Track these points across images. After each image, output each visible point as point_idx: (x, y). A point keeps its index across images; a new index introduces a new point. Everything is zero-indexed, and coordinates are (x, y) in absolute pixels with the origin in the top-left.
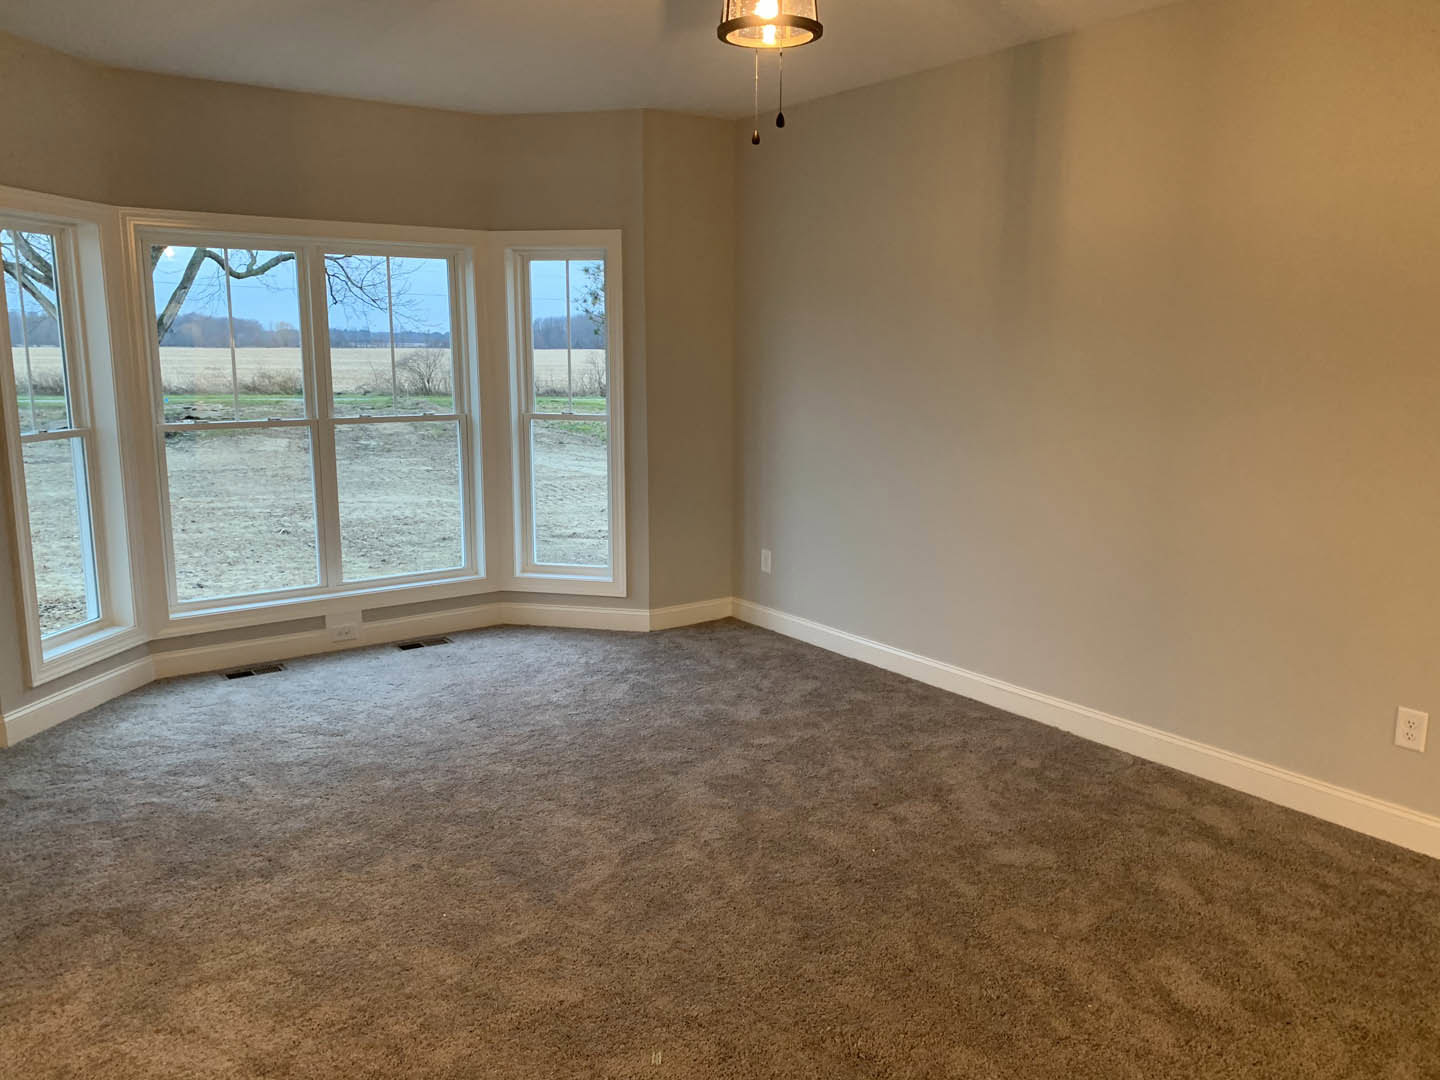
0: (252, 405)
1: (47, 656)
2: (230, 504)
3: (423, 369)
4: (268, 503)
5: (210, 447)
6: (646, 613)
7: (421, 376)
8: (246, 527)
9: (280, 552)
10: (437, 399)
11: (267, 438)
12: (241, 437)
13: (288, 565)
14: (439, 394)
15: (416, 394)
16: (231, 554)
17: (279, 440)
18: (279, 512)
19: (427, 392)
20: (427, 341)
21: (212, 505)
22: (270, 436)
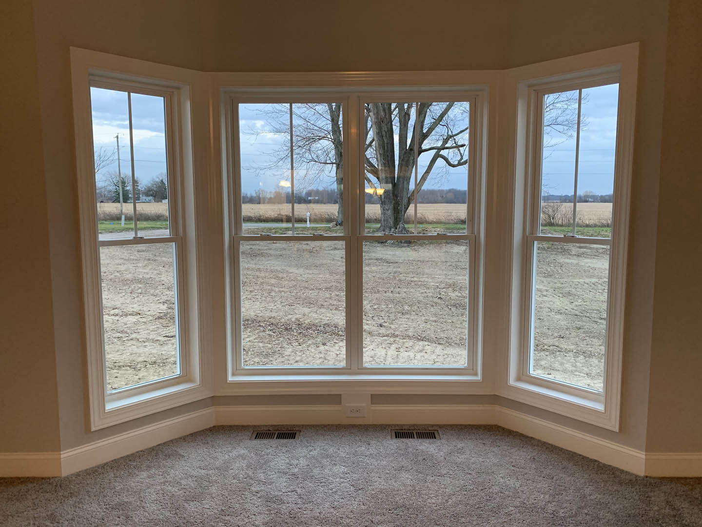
0: (458, 229)
1: (109, 407)
2: (421, 280)
3: (551, 213)
4: (440, 280)
5: (428, 249)
6: (642, 455)
7: (549, 216)
8: (422, 293)
9: (432, 310)
10: (556, 228)
11: (456, 246)
12: (444, 245)
13: (431, 319)
14: (558, 225)
15: (545, 225)
16: (406, 308)
17: (461, 247)
18: (443, 285)
19: (551, 224)
20: (560, 200)
21: (412, 279)
22: (458, 245)
